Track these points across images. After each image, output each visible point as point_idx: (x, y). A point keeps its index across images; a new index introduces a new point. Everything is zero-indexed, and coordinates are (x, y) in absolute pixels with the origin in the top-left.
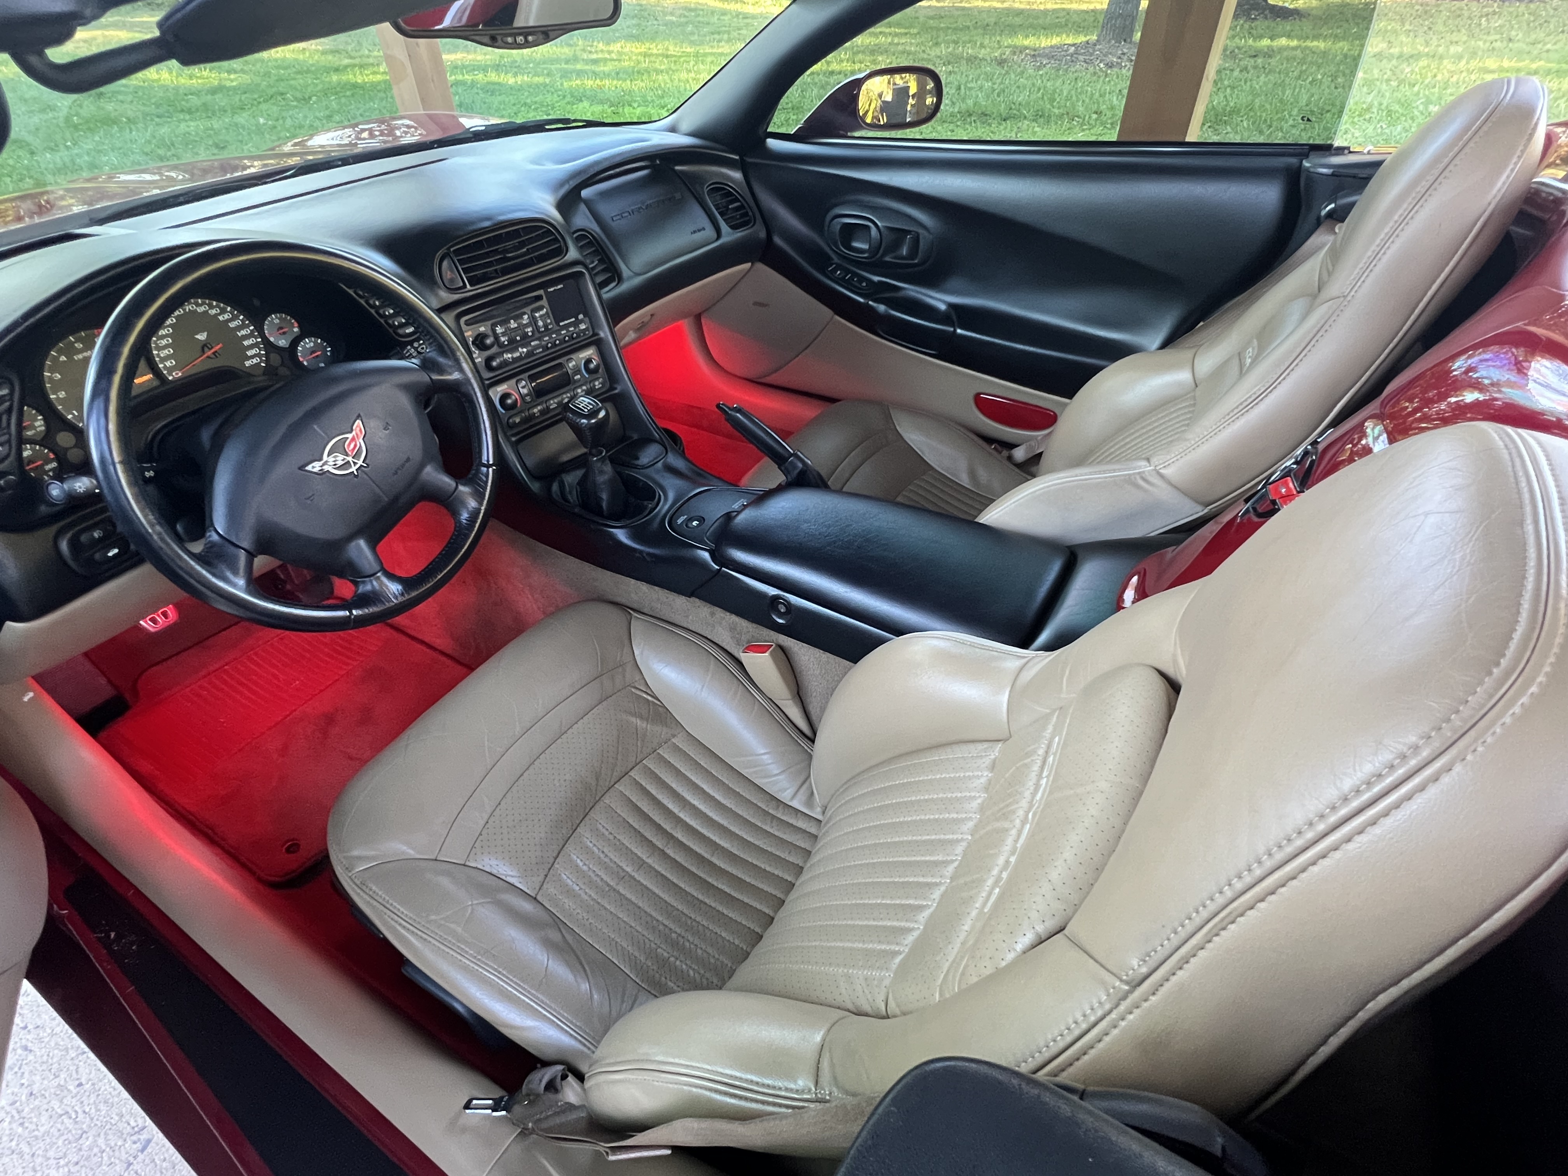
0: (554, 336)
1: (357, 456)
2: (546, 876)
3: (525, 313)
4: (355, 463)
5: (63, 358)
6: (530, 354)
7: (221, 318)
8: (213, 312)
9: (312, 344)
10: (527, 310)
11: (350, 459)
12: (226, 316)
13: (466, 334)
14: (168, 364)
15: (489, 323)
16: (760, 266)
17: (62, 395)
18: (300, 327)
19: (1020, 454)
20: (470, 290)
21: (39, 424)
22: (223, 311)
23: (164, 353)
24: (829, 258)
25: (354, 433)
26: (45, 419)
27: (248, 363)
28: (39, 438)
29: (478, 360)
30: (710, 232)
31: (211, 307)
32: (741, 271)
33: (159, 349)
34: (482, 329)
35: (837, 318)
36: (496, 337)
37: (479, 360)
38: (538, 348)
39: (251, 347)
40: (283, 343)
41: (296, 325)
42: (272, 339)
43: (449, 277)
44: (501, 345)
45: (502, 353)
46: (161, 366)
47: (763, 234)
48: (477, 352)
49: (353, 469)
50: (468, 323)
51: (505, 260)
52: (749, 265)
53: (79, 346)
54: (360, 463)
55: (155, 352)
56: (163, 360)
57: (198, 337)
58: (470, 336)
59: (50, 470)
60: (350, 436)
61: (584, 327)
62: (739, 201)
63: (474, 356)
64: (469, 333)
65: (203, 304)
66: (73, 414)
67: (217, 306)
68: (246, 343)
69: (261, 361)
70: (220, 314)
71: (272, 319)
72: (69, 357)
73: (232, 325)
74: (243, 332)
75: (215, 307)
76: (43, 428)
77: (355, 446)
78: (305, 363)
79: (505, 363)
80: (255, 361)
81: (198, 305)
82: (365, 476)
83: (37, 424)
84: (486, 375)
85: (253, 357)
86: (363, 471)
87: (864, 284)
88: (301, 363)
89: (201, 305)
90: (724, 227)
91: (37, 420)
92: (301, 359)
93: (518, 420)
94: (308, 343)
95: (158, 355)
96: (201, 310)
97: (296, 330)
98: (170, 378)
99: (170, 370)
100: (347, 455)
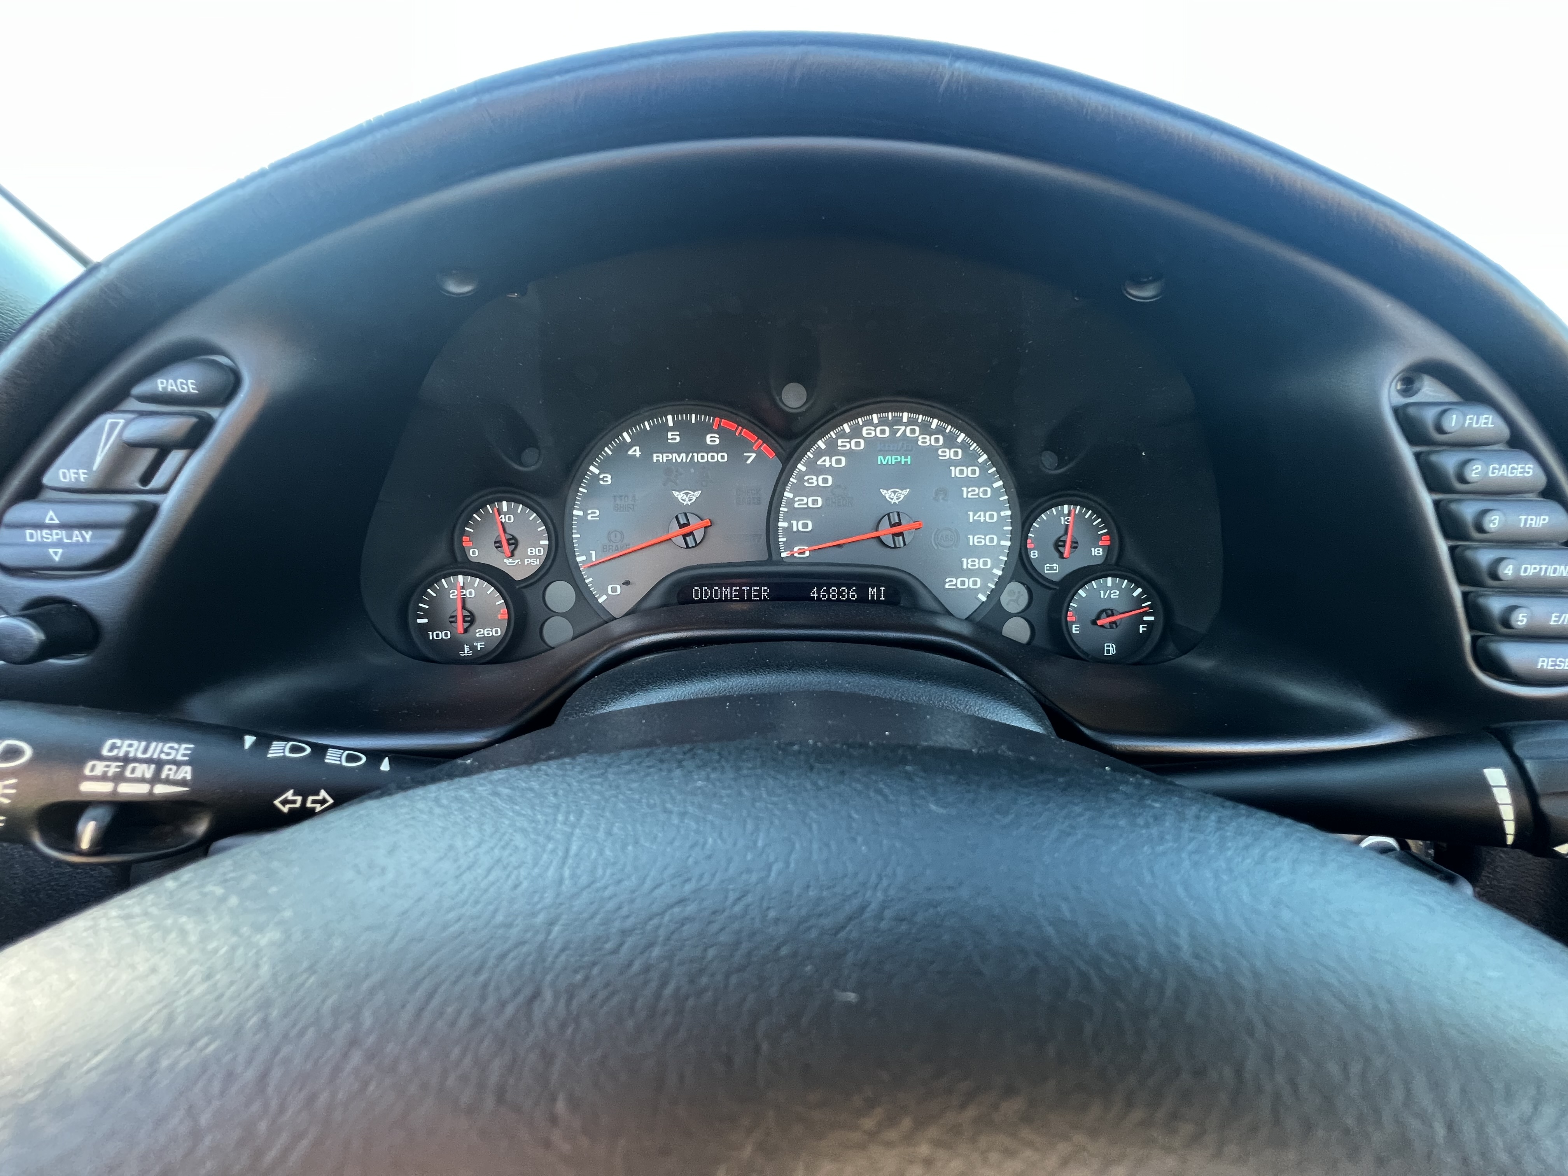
5: (635, 451)
7: (955, 472)
8: (947, 454)
9: (1113, 595)
12: (968, 472)
14: (797, 525)
17: (594, 515)
18: (1110, 549)
21: (534, 554)
22: (968, 460)
23: (804, 502)
26: (548, 548)
27: (954, 583)
31: (950, 442)
33: (801, 490)
39: (980, 551)
40: (1054, 568)
41: (1105, 541)
42: (1034, 554)
46: (783, 524)
53: (673, 437)
55: (788, 494)
56: (795, 514)
59: (485, 638)
65: (938, 430)
66: (589, 557)
67: (964, 446)
68: (973, 540)
69: (983, 588)
70: (956, 464)
71: (1061, 513)
72: (647, 454)
73: (969, 493)
74: (983, 517)
75: (956, 446)
76: (535, 563)
78: (1076, 629)
80: (969, 583)
81: (926, 429)
83: (531, 552)
85: (969, 573)
88: (1069, 627)
89: (931, 432)
91: (536, 545)
92: (1071, 618)
94: (1107, 590)
95: (791, 502)
96: (927, 441)
97: (1098, 552)
98: (785, 555)
99: (795, 538)
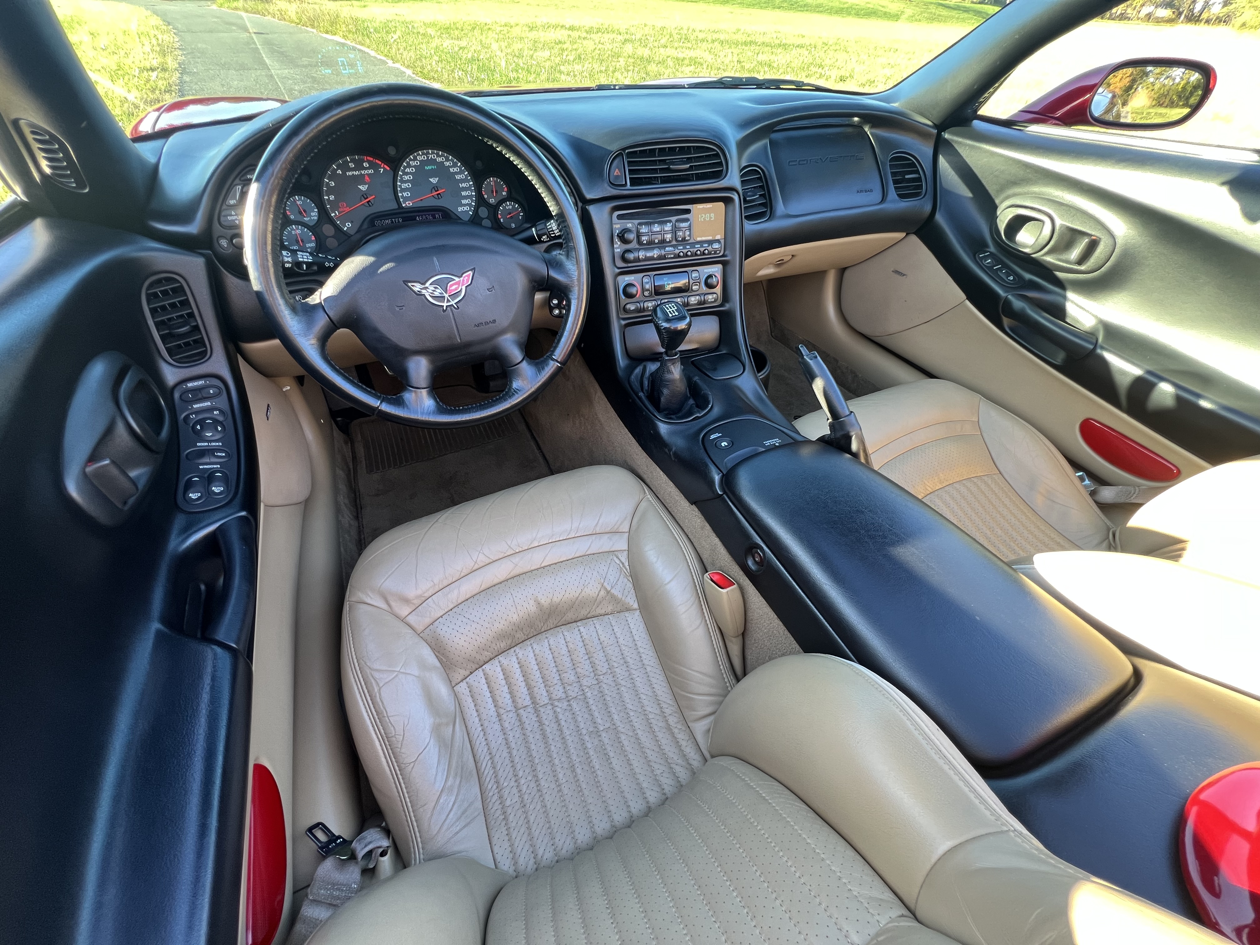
0: (688, 247)
1: (454, 296)
2: (471, 673)
3: (670, 221)
4: (448, 301)
5: (339, 172)
6: (660, 257)
7: (451, 170)
8: (447, 164)
9: (511, 207)
10: (674, 219)
11: (446, 296)
12: (455, 170)
13: (614, 226)
14: (405, 194)
15: (636, 222)
16: (914, 239)
17: (332, 198)
18: (507, 192)
19: (1107, 494)
20: (629, 189)
21: (314, 215)
22: (455, 165)
23: (404, 186)
24: (987, 246)
25: (462, 279)
26: (319, 212)
27: (460, 209)
28: (311, 224)
29: (617, 250)
30: (877, 195)
31: (447, 160)
32: (893, 239)
33: (403, 181)
34: (629, 225)
35: (968, 303)
36: (639, 236)
37: (619, 250)
38: (671, 254)
39: (466, 197)
40: (492, 201)
41: (506, 189)
42: (486, 196)
43: (615, 174)
44: (640, 242)
45: (639, 250)
46: (400, 195)
47: (928, 208)
48: (619, 243)
49: (445, 304)
50: (620, 217)
51: (668, 170)
52: (903, 235)
53: (351, 165)
54: (453, 303)
55: (399, 183)
56: (403, 190)
57: (431, 180)
58: (618, 229)
59: (309, 247)
60: (457, 279)
61: (717, 247)
62: (917, 172)
63: (615, 246)
64: (618, 226)
65: (442, 155)
66: (335, 214)
67: (452, 160)
68: (464, 193)
69: (470, 210)
70: (451, 167)
71: (490, 181)
72: (344, 172)
73: (458, 177)
74: (464, 185)
75: (450, 160)
76: (316, 218)
77: (456, 289)
78: (502, 220)
79: (638, 260)
80: (465, 209)
81: (438, 156)
82: (451, 314)
83: (313, 214)
84: (620, 264)
85: (465, 205)
86: (452, 310)
87: (1011, 278)
88: (499, 220)
89: (440, 156)
90: (892, 193)
91: (314, 211)
92: (500, 217)
93: (632, 307)
94: (509, 205)
95: (400, 186)
96: (439, 160)
97: (504, 193)
98: (404, 205)
99: (405, 199)
100: (446, 293)
